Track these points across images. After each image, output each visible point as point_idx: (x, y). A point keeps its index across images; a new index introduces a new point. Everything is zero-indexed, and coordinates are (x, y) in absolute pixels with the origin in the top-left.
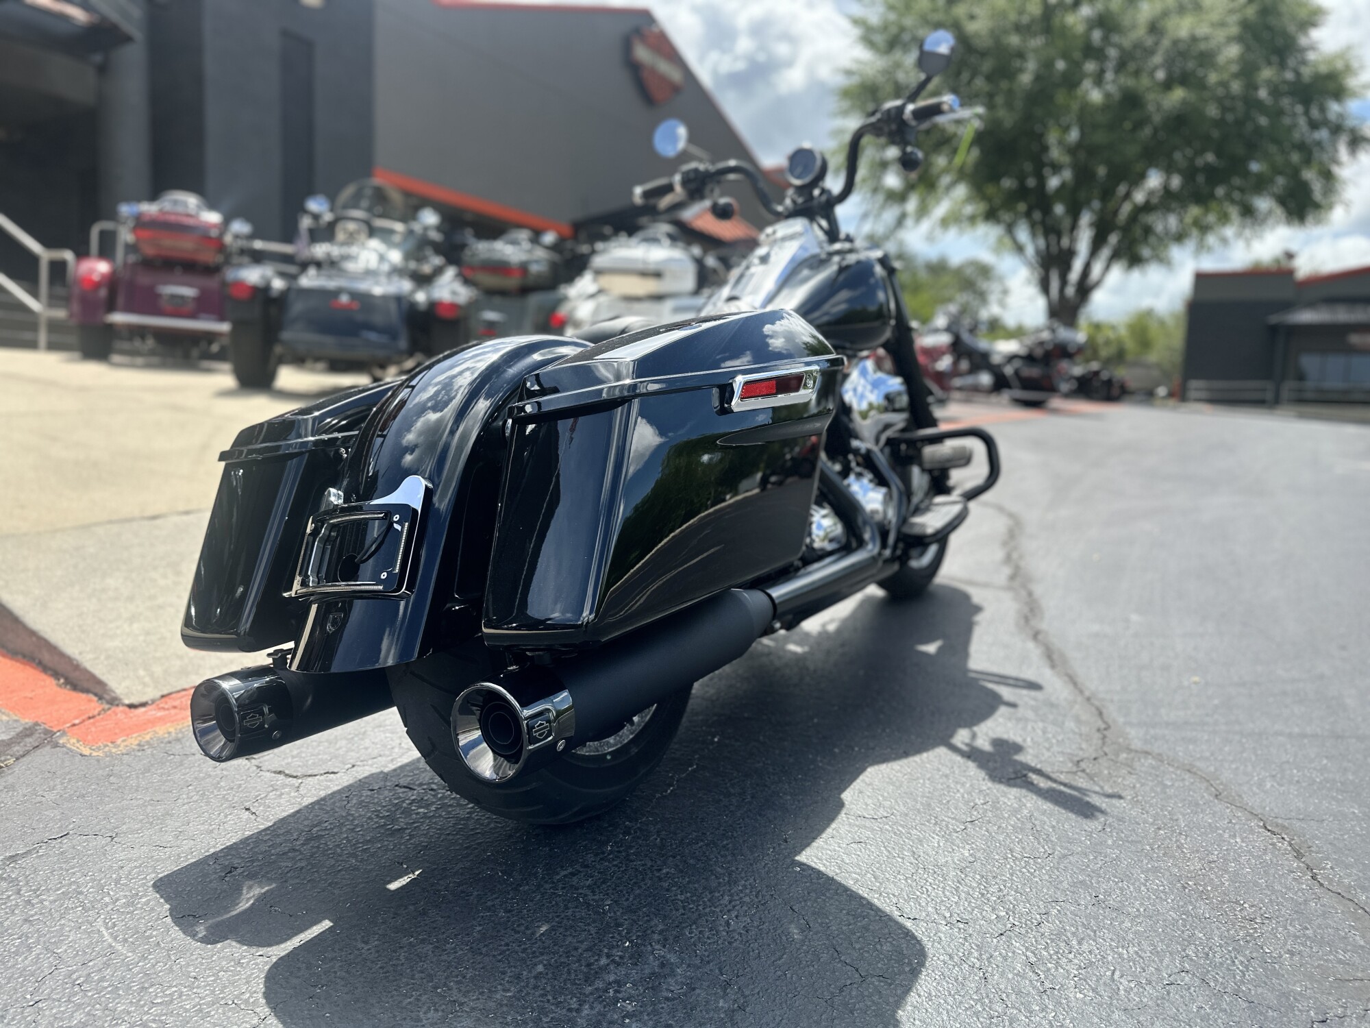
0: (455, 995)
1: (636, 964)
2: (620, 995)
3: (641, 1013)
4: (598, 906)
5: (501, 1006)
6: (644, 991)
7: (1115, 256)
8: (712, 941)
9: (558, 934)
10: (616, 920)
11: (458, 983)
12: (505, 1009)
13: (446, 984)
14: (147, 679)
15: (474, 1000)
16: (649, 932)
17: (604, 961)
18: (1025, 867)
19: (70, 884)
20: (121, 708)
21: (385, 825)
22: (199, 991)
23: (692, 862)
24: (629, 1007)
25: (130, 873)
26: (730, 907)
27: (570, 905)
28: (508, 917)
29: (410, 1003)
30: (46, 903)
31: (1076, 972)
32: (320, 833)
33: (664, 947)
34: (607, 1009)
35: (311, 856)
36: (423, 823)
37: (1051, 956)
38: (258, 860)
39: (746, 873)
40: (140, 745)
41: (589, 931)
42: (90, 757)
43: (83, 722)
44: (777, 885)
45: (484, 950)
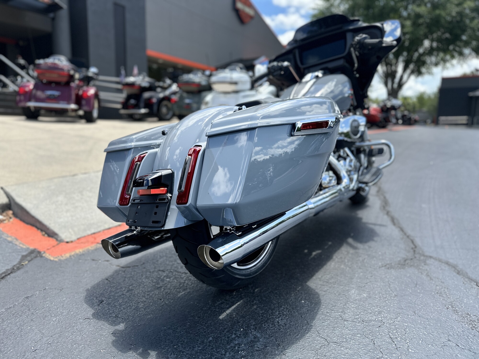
0: (181, 349)
1: (245, 337)
2: (240, 349)
3: (248, 356)
4: (231, 315)
5: (197, 353)
6: (249, 348)
7: (413, 72)
8: (273, 328)
9: (217, 326)
10: (238, 320)
11: (182, 344)
12: (199, 354)
13: (177, 345)
14: (72, 233)
15: (188, 350)
16: (250, 325)
17: (234, 336)
18: (387, 301)
19: (47, 307)
20: (64, 244)
21: (155, 285)
22: (91, 346)
23: (264, 299)
24: (243, 353)
25: (67, 303)
26: (279, 316)
28: (199, 319)
29: (165, 351)
30: (38, 314)
31: (408, 341)
32: (132, 288)
33: (255, 331)
34: (235, 354)
35: (129, 297)
36: (168, 284)
37: (399, 335)
38: (111, 298)
39: (284, 303)
40: (70, 256)
41: (228, 325)
42: (53, 261)
43: (51, 248)
44: (296, 308)
45: (191, 332)
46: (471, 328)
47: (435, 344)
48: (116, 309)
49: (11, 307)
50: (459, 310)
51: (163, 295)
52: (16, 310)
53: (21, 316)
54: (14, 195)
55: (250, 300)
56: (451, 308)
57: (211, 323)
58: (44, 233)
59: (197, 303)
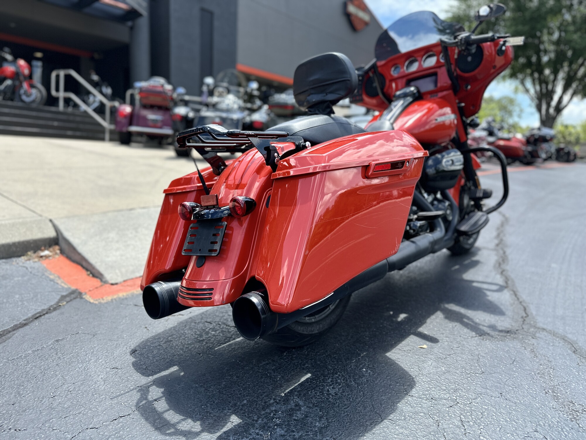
0: (209, 409)
1: (285, 404)
2: (275, 416)
3: (282, 424)
4: (275, 378)
6: (286, 416)
7: (575, 93)
8: (320, 397)
9: (255, 388)
10: (281, 384)
11: (211, 404)
13: (206, 405)
14: (119, 274)
15: (216, 412)
16: (294, 391)
17: (272, 401)
18: (469, 377)
19: (75, 353)
20: (107, 285)
21: (197, 338)
23: (319, 363)
24: (278, 421)
25: (98, 349)
26: (331, 383)
27: (263, 377)
28: (237, 380)
29: (190, 411)
30: (65, 359)
31: (483, 427)
32: (171, 339)
33: (298, 398)
34: (268, 421)
35: (166, 348)
36: (212, 338)
37: (472, 418)
38: (146, 348)
39: (341, 370)
40: (112, 300)
41: (269, 388)
42: (93, 303)
43: (93, 290)
44: (354, 376)
45: (224, 392)
46: (571, 419)
47: (516, 434)
48: (148, 361)
49: (39, 349)
50: (561, 397)
51: (204, 349)
52: (43, 353)
53: (47, 359)
54: (62, 228)
55: (301, 363)
56: (551, 393)
57: (249, 385)
58: (89, 273)
59: (239, 361)
